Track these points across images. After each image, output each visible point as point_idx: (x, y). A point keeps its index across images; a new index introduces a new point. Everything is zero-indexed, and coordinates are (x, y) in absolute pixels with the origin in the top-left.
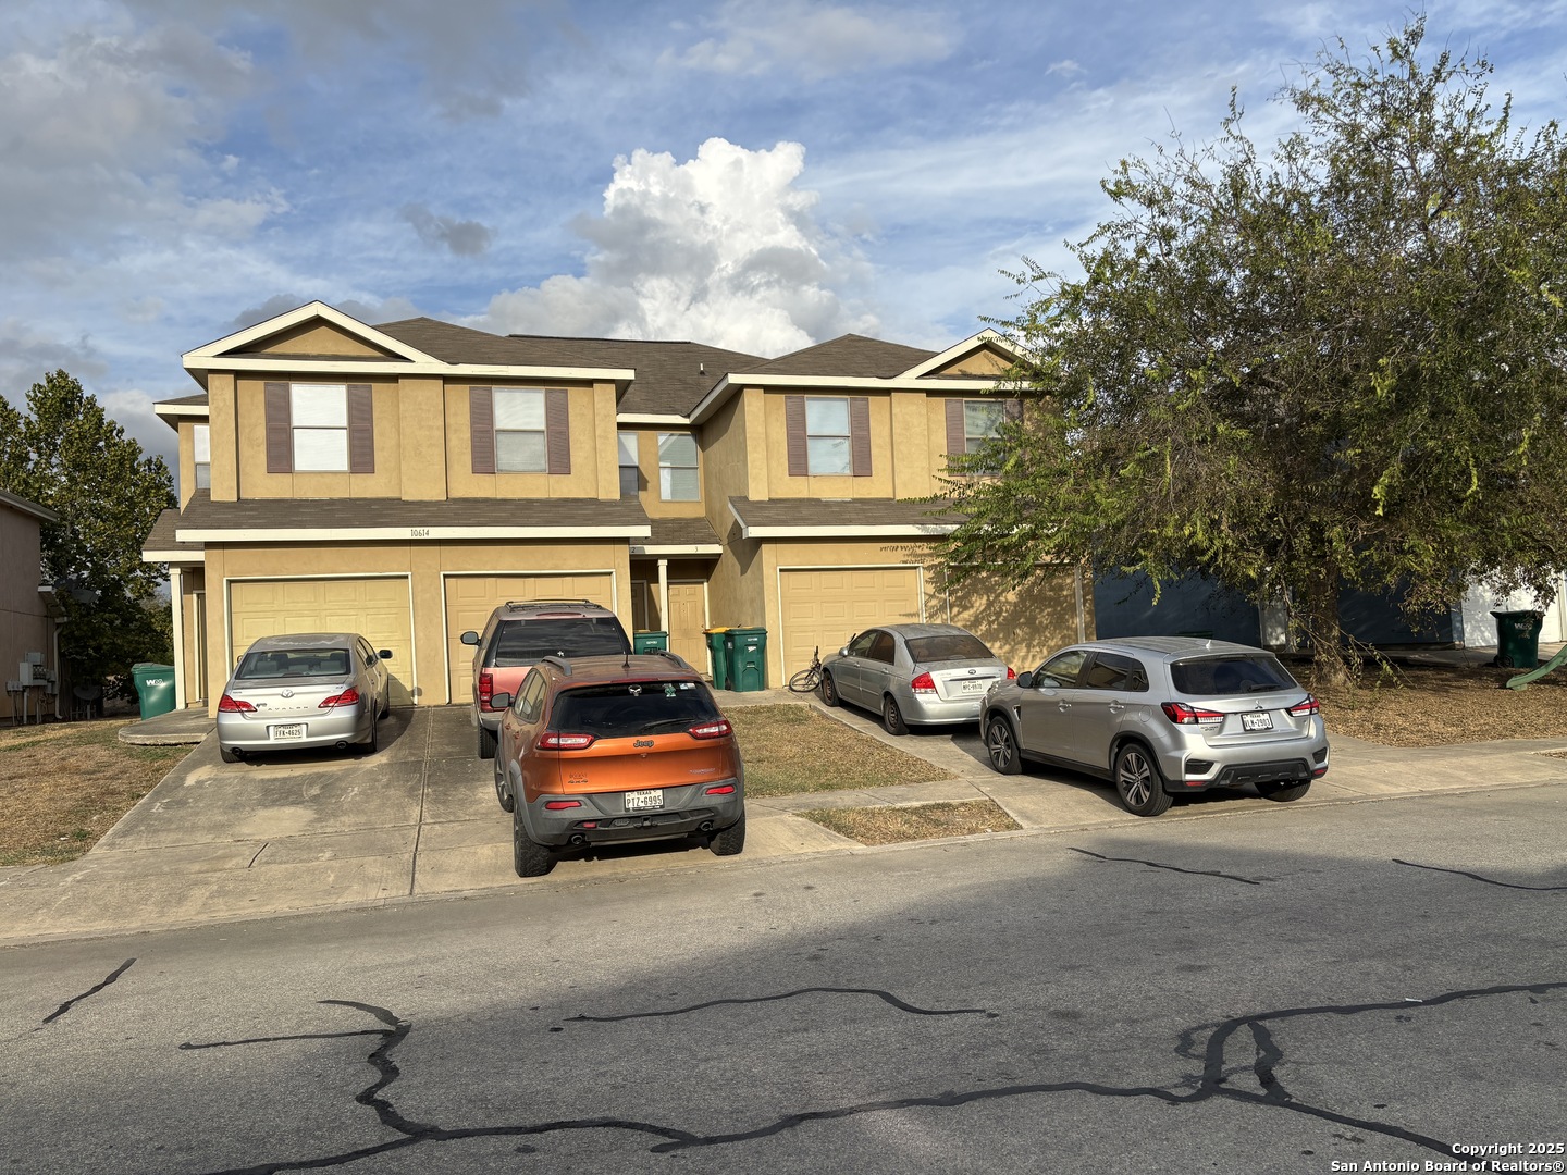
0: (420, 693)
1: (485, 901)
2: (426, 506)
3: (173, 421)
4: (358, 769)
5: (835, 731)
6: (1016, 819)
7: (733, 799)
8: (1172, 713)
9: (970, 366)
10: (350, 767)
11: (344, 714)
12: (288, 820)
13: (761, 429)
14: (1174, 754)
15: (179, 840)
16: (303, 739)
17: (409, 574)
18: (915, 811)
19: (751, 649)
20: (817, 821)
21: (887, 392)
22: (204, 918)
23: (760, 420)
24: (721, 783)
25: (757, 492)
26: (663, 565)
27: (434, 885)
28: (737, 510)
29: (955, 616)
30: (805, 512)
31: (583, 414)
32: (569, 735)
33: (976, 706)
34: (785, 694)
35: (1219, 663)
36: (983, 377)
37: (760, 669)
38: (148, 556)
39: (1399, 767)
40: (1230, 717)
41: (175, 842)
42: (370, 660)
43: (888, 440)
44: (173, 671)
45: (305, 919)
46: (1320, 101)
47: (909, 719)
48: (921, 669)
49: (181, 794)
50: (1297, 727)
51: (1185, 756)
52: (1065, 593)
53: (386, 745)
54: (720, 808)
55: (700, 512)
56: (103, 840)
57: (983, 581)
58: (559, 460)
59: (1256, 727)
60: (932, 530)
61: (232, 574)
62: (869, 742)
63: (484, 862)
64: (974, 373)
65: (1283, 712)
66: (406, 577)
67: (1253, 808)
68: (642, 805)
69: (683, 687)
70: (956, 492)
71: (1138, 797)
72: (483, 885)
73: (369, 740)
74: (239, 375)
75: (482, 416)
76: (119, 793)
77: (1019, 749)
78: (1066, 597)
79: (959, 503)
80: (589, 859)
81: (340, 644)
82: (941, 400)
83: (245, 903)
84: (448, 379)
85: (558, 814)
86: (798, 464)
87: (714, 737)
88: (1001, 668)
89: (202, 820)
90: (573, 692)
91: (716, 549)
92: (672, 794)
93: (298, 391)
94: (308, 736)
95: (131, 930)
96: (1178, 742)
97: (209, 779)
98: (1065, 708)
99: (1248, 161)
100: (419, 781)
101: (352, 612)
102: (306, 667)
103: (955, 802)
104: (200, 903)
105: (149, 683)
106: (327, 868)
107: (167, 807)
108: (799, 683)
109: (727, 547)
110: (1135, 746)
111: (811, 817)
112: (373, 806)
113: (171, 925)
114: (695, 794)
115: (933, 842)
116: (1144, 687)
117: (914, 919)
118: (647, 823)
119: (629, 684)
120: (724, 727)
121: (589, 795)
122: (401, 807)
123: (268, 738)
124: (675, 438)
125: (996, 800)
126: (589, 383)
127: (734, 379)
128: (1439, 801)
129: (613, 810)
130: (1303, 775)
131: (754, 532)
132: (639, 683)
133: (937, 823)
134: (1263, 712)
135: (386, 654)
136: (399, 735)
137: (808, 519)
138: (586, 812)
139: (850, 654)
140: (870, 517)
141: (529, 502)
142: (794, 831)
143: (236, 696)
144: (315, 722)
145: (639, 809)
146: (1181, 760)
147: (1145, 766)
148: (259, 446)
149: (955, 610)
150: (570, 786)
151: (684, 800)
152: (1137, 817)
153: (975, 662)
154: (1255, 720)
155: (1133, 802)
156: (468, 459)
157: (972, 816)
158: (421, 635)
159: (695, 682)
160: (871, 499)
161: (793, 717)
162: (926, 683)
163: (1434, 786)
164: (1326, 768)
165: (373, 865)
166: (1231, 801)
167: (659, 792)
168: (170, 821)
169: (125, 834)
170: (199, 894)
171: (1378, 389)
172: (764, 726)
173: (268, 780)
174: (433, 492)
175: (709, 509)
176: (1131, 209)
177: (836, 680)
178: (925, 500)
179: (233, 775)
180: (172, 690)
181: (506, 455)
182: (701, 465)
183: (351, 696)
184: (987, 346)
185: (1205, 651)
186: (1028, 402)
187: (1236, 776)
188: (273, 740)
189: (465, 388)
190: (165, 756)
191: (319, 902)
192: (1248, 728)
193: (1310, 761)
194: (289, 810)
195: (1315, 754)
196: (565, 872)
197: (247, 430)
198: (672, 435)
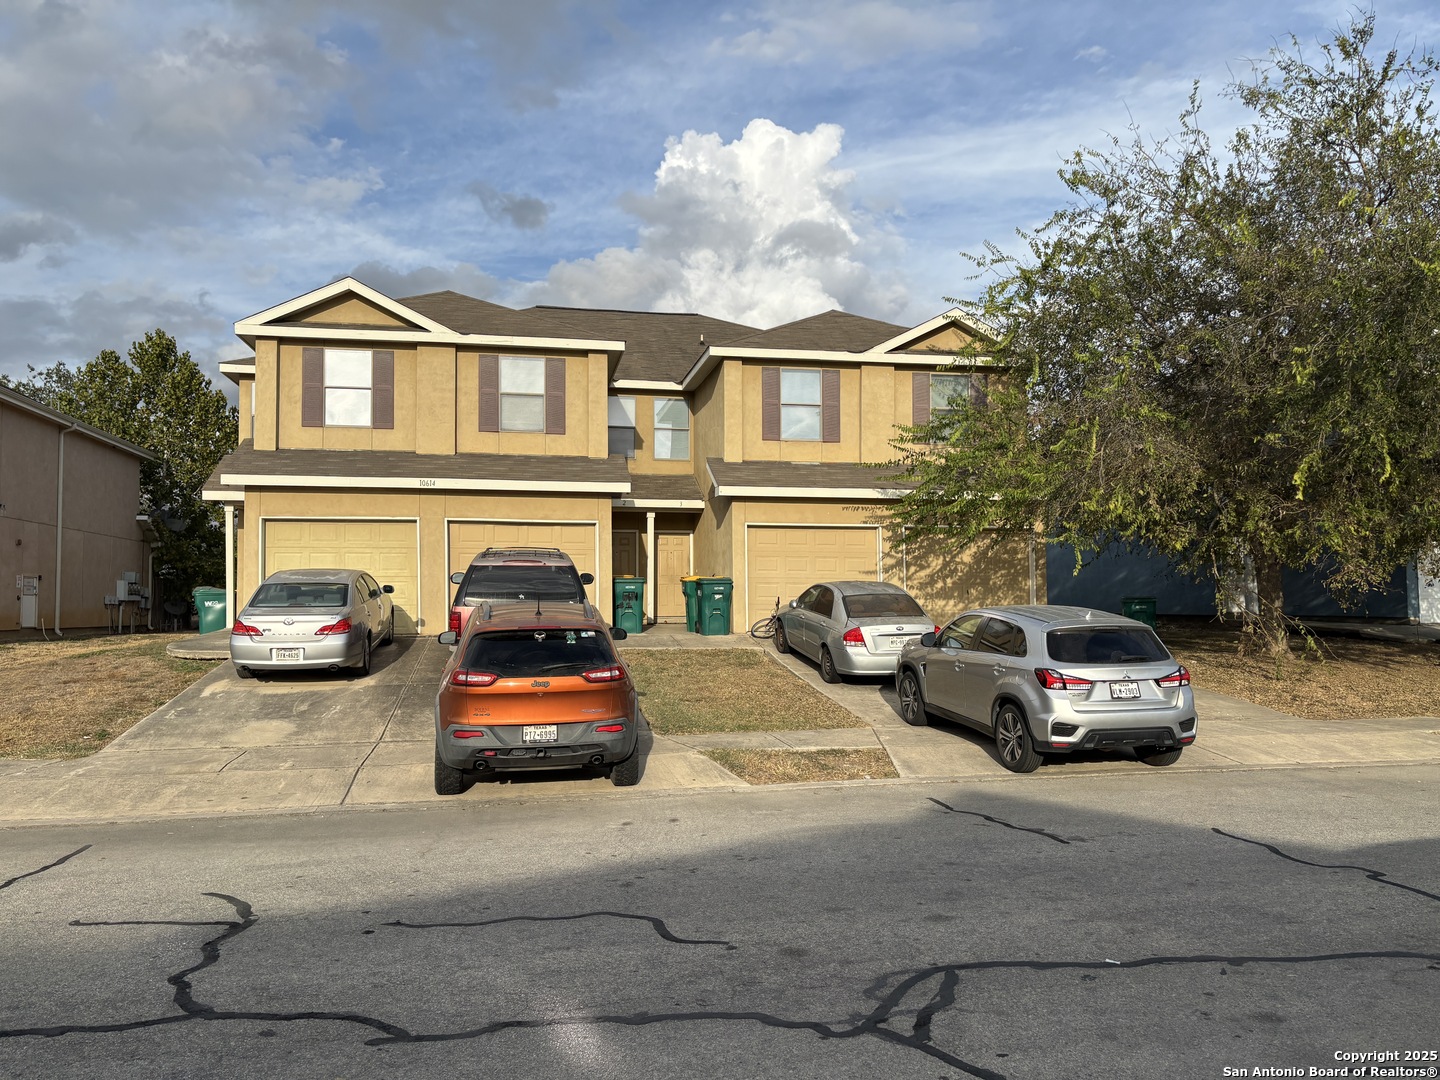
0: (423, 623)
1: (400, 813)
2: (437, 459)
3: (236, 378)
4: (347, 690)
5: (777, 676)
6: (897, 767)
7: (621, 737)
8: (1043, 679)
9: (938, 342)
10: (337, 687)
11: (337, 641)
12: (271, 732)
13: (738, 398)
14: (1043, 716)
15: (178, 744)
16: (300, 661)
17: (418, 518)
18: (808, 756)
19: (717, 597)
20: (715, 760)
21: (857, 365)
22: (165, 813)
23: (737, 389)
24: (610, 722)
25: (732, 455)
26: (651, 517)
27: (365, 797)
28: (712, 471)
29: (913, 574)
30: (774, 474)
31: (579, 381)
32: (477, 673)
33: (894, 660)
34: (745, 639)
35: (1092, 634)
36: (950, 353)
37: (725, 615)
38: (208, 495)
39: (1289, 738)
40: (1098, 685)
41: (173, 746)
42: (373, 594)
43: (857, 409)
44: (225, 594)
45: (246, 820)
46: (1272, 96)
47: (841, 669)
48: (853, 624)
49: (194, 703)
50: (1165, 696)
51: (1052, 719)
52: (1019, 556)
53: (378, 668)
54: (608, 744)
55: (689, 470)
56: (116, 741)
57: (939, 542)
58: (556, 421)
59: (1123, 695)
60: (891, 493)
61: (267, 514)
62: (804, 689)
63: (414, 779)
64: (942, 348)
65: (1152, 683)
66: (415, 521)
67: (1124, 770)
68: (538, 738)
69: (584, 635)
70: (910, 460)
71: (1012, 753)
72: (405, 799)
73: (361, 665)
74: (282, 341)
75: (489, 381)
76: (148, 700)
77: (924, 703)
78: (1020, 560)
79: (911, 470)
80: (503, 781)
81: (343, 579)
82: (909, 374)
83: (204, 803)
84: (459, 347)
85: (463, 742)
86: (771, 428)
87: (606, 681)
88: (928, 626)
89: (202, 728)
90: (485, 636)
91: (698, 504)
92: (565, 730)
93: (331, 355)
94: (305, 659)
95: (103, 820)
96: (1047, 706)
97: (223, 692)
98: (959, 667)
99: (1202, 153)
100: (394, 703)
101: (368, 550)
102: (311, 598)
103: (849, 748)
104: (168, 800)
105: (207, 604)
106: (281, 777)
107: (179, 715)
108: (761, 629)
109: (708, 503)
110: (1011, 707)
111: (712, 756)
112: (345, 723)
113: (137, 818)
114: (585, 731)
115: (813, 785)
116: (1023, 653)
117: (736, 855)
118: (541, 754)
119: (535, 630)
120: (617, 673)
121: (491, 727)
122: (369, 726)
123: (271, 659)
124: (671, 402)
125: (888, 749)
126: (584, 353)
127: (715, 351)
128: (1308, 774)
129: (513, 742)
130: (1168, 742)
131: (725, 491)
132: (544, 630)
133: (824, 767)
134: (1132, 681)
135: (389, 589)
136: (393, 662)
137: (775, 481)
138: (488, 741)
139: (798, 606)
140: (834, 480)
141: (528, 459)
142: (692, 767)
143: (247, 621)
144: (311, 647)
145: (535, 741)
146: (1047, 722)
147: (1019, 726)
148: (296, 403)
149: (913, 569)
150: (478, 718)
151: (575, 735)
152: (1010, 773)
153: (904, 619)
154: (1123, 689)
155: (1008, 759)
156: (475, 418)
157: (861, 763)
158: (426, 573)
159: (595, 631)
160: (840, 464)
161: (745, 660)
162: (856, 637)
163: (1314, 758)
164: (1194, 737)
165: (320, 777)
166: (1107, 763)
167: (554, 728)
168: (176, 727)
169: (135, 736)
170: (170, 792)
171: (1298, 378)
172: (717, 668)
173: (269, 696)
174: (445, 448)
175: (697, 468)
176: (1087, 198)
177: (787, 630)
178: (880, 465)
179: (242, 689)
180: (224, 611)
181: (510, 415)
182: (691, 428)
183: (344, 625)
184: (954, 324)
185: (1086, 622)
186: (993, 377)
187: (1100, 741)
188: (276, 661)
189: (475, 356)
190: (199, 669)
191: (263, 806)
192: (1115, 696)
193: (1176, 729)
194: (275, 723)
195: (1181, 724)
196: (480, 792)
197: (287, 389)
198: (670, 400)
